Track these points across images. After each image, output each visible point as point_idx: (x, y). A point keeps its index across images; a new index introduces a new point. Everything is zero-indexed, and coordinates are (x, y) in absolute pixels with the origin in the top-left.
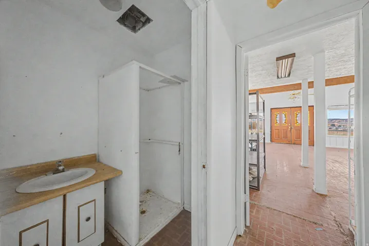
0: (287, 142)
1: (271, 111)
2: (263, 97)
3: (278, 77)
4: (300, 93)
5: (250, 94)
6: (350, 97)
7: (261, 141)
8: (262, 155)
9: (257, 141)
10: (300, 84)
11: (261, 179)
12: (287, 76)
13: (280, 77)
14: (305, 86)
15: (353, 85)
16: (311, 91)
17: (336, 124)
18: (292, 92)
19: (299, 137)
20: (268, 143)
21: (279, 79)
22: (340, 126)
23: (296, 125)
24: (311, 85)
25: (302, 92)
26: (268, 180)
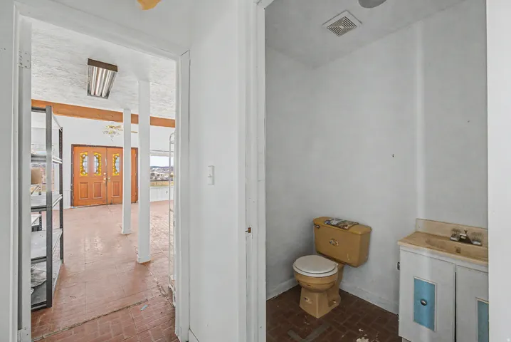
0: (102, 203)
1: (73, 150)
2: (59, 121)
3: (89, 92)
4: (119, 127)
5: (33, 109)
6: (171, 143)
7: (56, 208)
8: (56, 235)
9: (47, 208)
10: (121, 114)
11: (54, 283)
12: (103, 95)
13: (92, 94)
14: (127, 118)
15: (173, 130)
16: (134, 127)
17: (155, 172)
18: (110, 123)
19: (118, 192)
20: (66, 210)
21: (90, 97)
22: (158, 175)
23: (114, 174)
24: (135, 119)
25: (122, 126)
26: (69, 277)
